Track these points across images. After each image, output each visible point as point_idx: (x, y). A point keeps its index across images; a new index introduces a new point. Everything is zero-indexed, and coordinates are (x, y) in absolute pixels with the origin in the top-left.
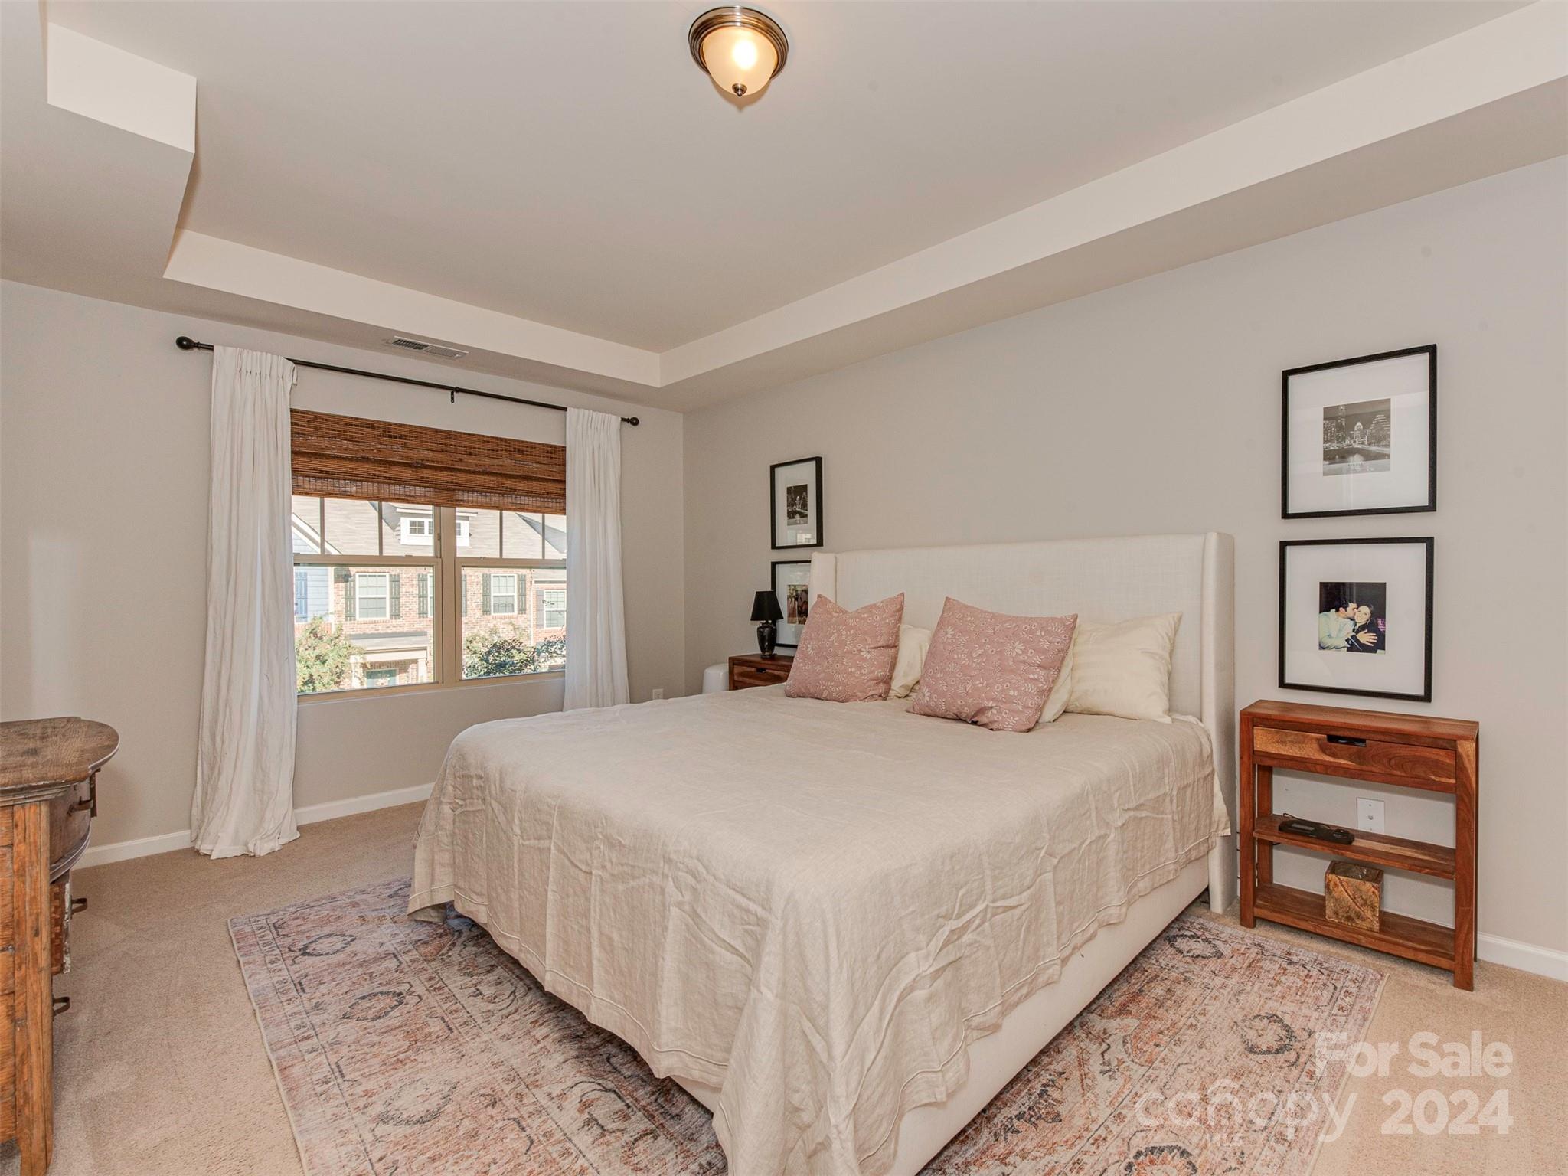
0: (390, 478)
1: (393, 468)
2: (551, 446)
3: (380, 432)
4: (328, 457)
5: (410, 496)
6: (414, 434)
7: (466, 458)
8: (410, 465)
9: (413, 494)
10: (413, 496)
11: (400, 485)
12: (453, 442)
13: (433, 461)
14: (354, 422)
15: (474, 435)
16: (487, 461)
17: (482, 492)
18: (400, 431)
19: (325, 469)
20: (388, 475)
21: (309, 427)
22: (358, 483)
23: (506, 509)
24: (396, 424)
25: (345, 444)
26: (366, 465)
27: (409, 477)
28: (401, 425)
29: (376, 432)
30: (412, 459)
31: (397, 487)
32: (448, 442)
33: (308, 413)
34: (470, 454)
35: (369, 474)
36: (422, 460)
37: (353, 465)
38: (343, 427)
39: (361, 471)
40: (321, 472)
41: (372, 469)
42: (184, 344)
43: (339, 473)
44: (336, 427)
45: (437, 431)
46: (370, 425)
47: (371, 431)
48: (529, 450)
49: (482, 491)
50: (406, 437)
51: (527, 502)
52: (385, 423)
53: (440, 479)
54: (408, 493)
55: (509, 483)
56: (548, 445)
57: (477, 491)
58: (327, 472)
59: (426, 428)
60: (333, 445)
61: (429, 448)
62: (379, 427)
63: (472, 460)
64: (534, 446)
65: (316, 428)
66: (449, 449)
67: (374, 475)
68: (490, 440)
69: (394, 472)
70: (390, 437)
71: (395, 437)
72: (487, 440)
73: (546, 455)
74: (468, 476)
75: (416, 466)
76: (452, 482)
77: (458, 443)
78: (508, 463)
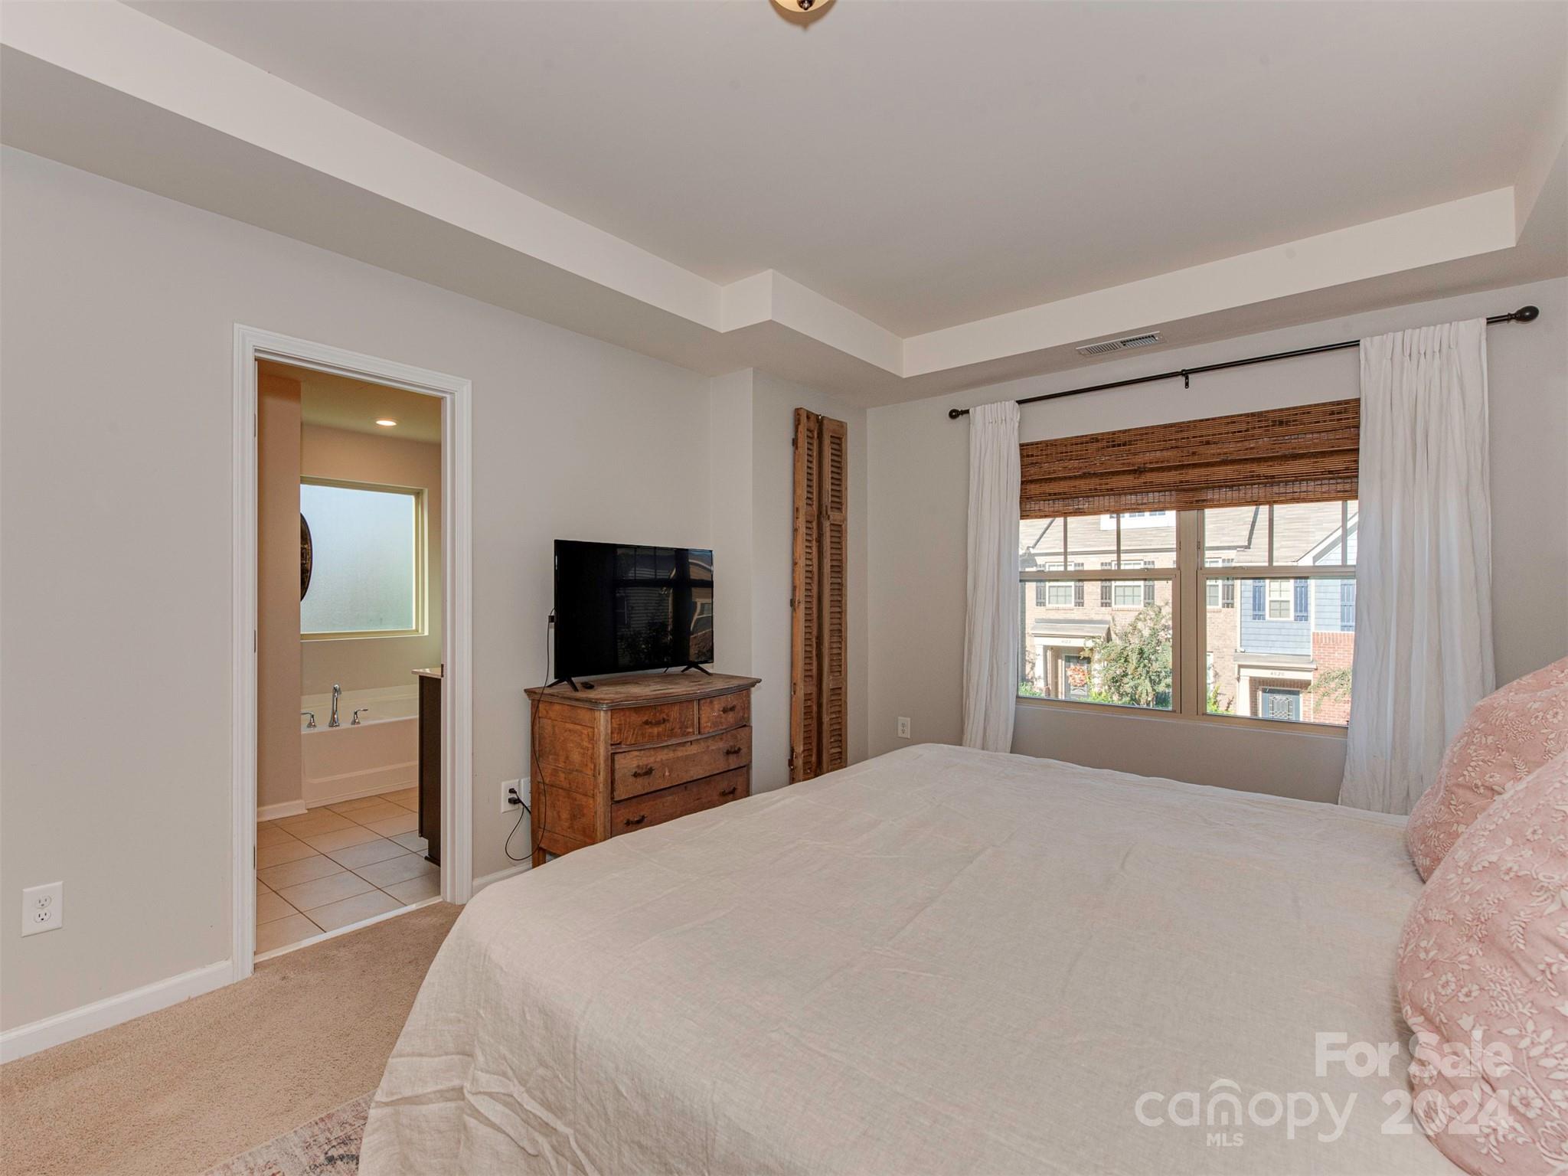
0: (1112, 490)
1: (1115, 479)
2: (1339, 403)
3: (1105, 444)
4: (1055, 479)
5: (1142, 504)
6: (1138, 437)
7: (1202, 449)
8: (1129, 472)
9: (1145, 501)
10: (1145, 504)
11: (1131, 494)
12: (1185, 435)
13: (1157, 462)
14: (1079, 441)
15: (1213, 419)
16: (1232, 447)
17: (1233, 486)
18: (1123, 438)
19: (1052, 491)
20: (1109, 487)
21: (1041, 455)
22: (1090, 499)
23: (1276, 502)
24: (1120, 431)
25: (1071, 464)
26: (1087, 481)
27: (1131, 484)
28: (1125, 431)
29: (1100, 445)
30: (1133, 465)
31: (1129, 497)
32: (1180, 436)
33: (1041, 443)
34: (1208, 443)
35: (1090, 490)
36: (1144, 464)
37: (1077, 483)
38: (1069, 449)
39: (1083, 487)
40: (1050, 494)
41: (1093, 483)
42: (954, 414)
43: (1065, 493)
44: (1064, 449)
45: (1165, 426)
46: (1094, 439)
47: (1095, 445)
48: (1298, 417)
49: (1231, 485)
50: (1130, 443)
51: (1304, 489)
52: (1108, 433)
53: (1165, 480)
54: (1140, 502)
55: (1263, 469)
56: (1332, 404)
57: (1226, 486)
58: (1055, 494)
59: (1153, 427)
60: (1058, 468)
61: (1156, 448)
62: (1103, 439)
63: (1213, 450)
64: (1306, 410)
65: (1047, 455)
66: (1179, 444)
67: (1096, 489)
68: (1235, 419)
69: (1116, 482)
70: (1114, 446)
71: (1119, 445)
72: (1231, 420)
73: (1328, 418)
74: (1202, 471)
75: (1139, 471)
76: (1182, 482)
77: (1192, 434)
78: (1262, 444)
